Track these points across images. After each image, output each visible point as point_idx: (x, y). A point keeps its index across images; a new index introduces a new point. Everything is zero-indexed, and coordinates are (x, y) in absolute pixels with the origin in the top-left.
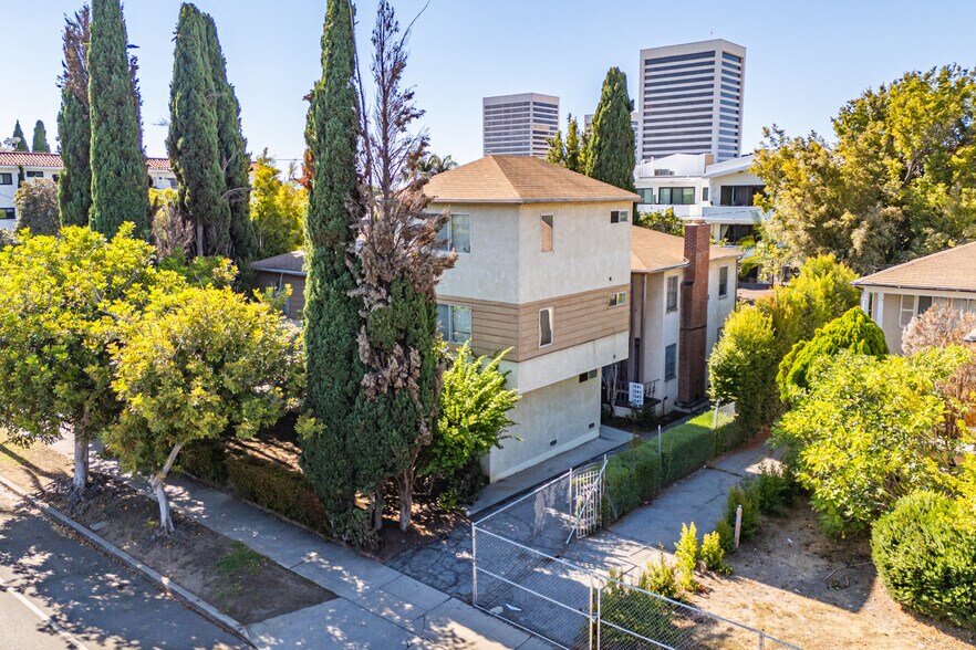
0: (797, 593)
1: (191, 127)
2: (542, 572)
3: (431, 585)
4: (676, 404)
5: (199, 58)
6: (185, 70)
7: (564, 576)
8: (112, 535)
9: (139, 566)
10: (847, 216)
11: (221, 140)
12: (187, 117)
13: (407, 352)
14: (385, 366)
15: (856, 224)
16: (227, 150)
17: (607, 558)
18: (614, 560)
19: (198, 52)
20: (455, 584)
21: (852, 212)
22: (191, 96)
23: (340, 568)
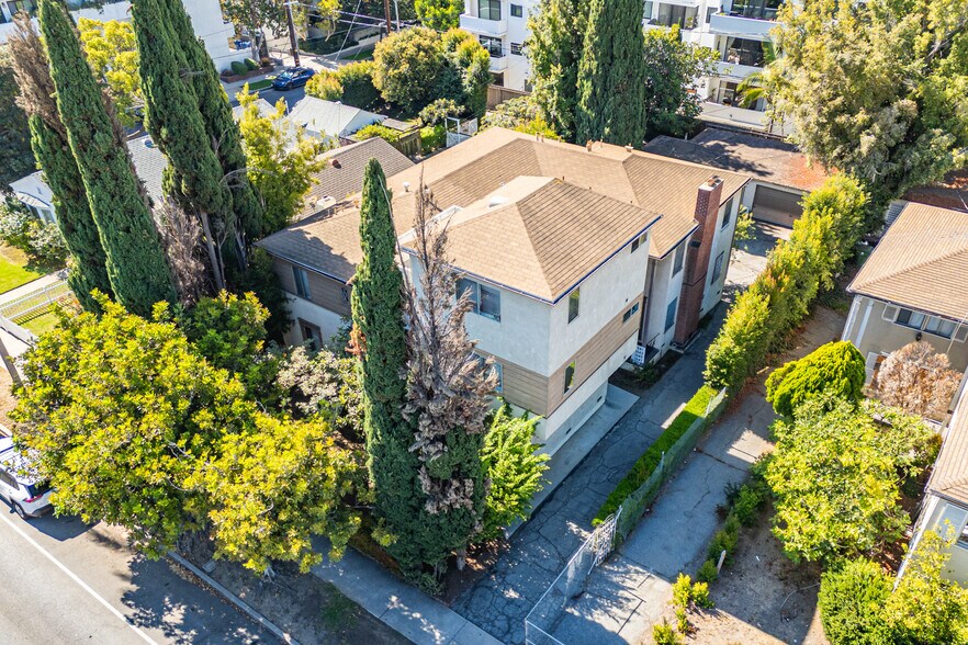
0: (758, 628)
1: (173, 119)
2: (573, 614)
3: (490, 633)
4: (671, 344)
5: (164, 32)
6: (151, 49)
7: (589, 618)
8: (225, 579)
9: (261, 619)
10: (861, 117)
11: (205, 116)
12: (166, 107)
13: (463, 484)
14: (445, 496)
15: (867, 126)
16: (214, 127)
17: (621, 592)
18: (626, 594)
19: (161, 25)
20: (508, 632)
21: (868, 112)
22: (166, 83)
23: (418, 615)
